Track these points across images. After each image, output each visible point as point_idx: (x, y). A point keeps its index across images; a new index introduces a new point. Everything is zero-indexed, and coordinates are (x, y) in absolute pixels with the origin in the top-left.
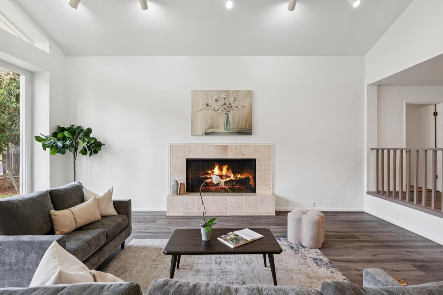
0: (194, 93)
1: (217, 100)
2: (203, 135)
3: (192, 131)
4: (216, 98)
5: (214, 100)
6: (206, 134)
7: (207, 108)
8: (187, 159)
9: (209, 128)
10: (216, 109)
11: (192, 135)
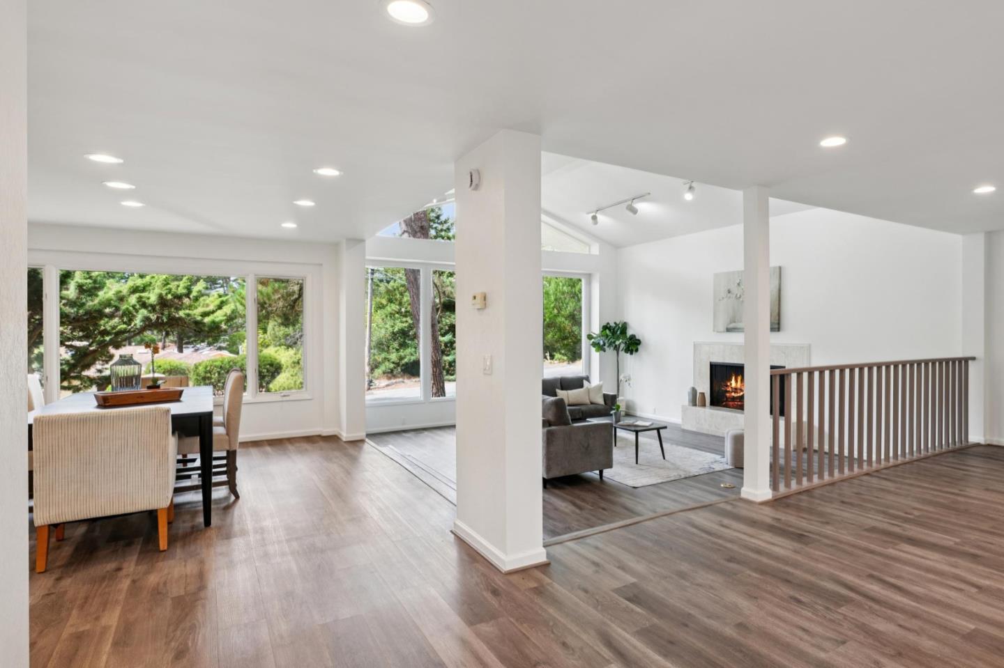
0: (716, 275)
1: (739, 284)
2: (724, 332)
3: (714, 326)
4: (738, 281)
5: (736, 284)
6: (728, 330)
7: (729, 295)
8: (710, 363)
9: (731, 323)
10: (738, 296)
11: (714, 331)
